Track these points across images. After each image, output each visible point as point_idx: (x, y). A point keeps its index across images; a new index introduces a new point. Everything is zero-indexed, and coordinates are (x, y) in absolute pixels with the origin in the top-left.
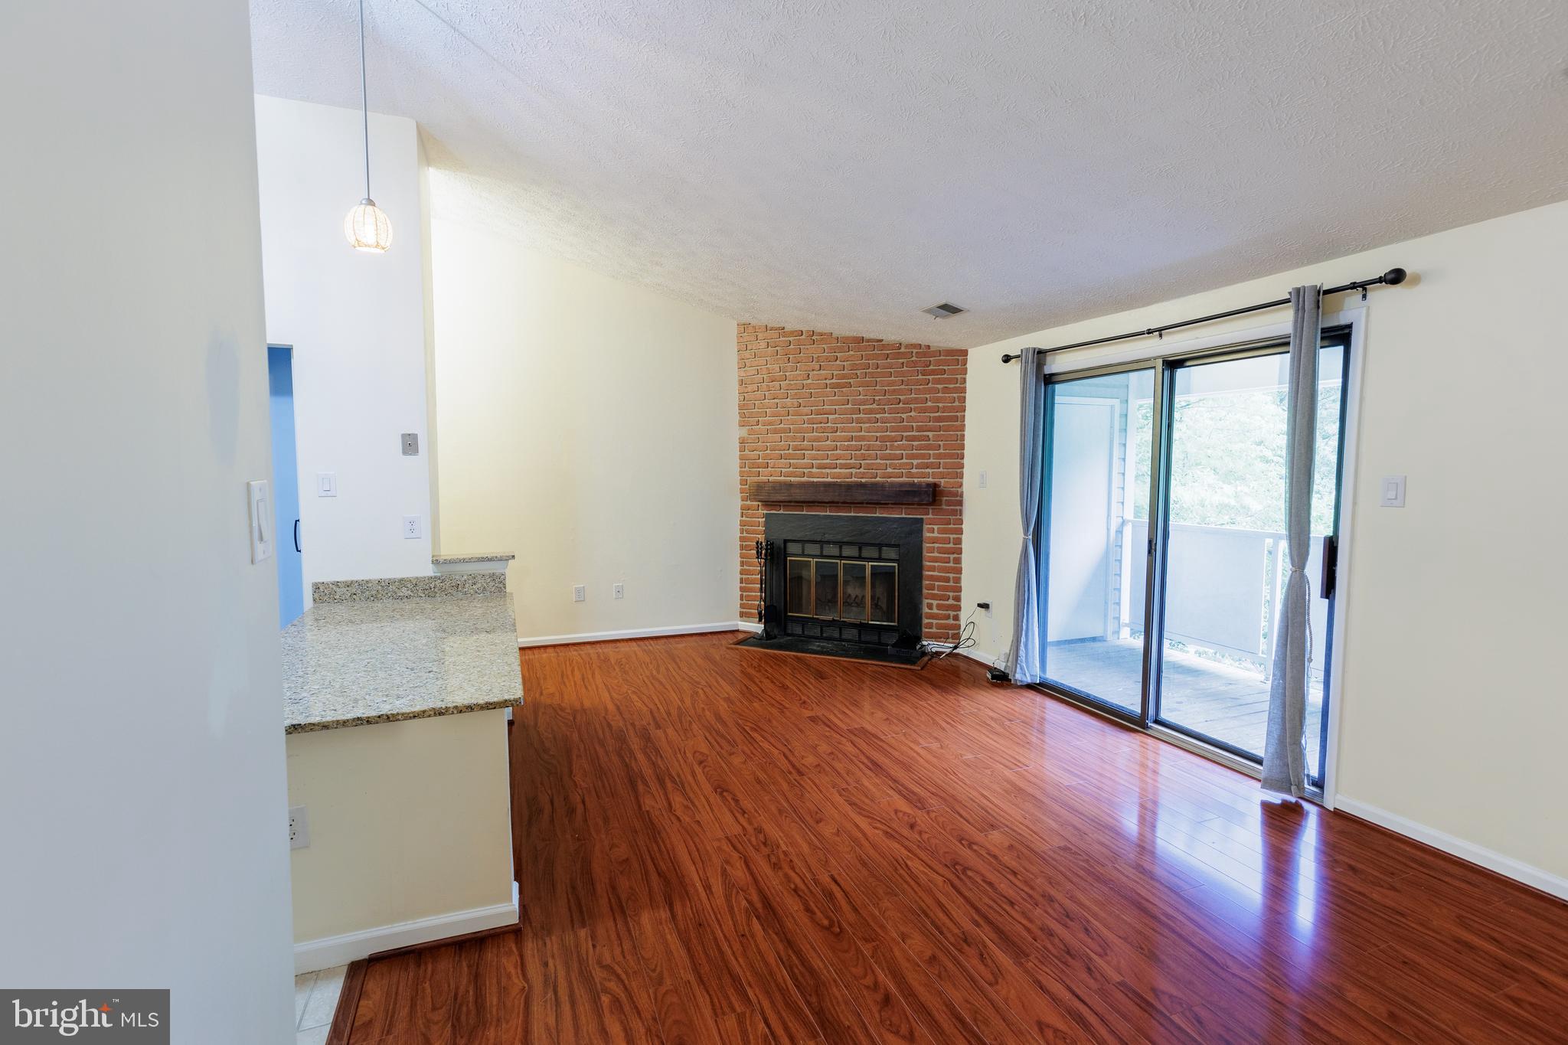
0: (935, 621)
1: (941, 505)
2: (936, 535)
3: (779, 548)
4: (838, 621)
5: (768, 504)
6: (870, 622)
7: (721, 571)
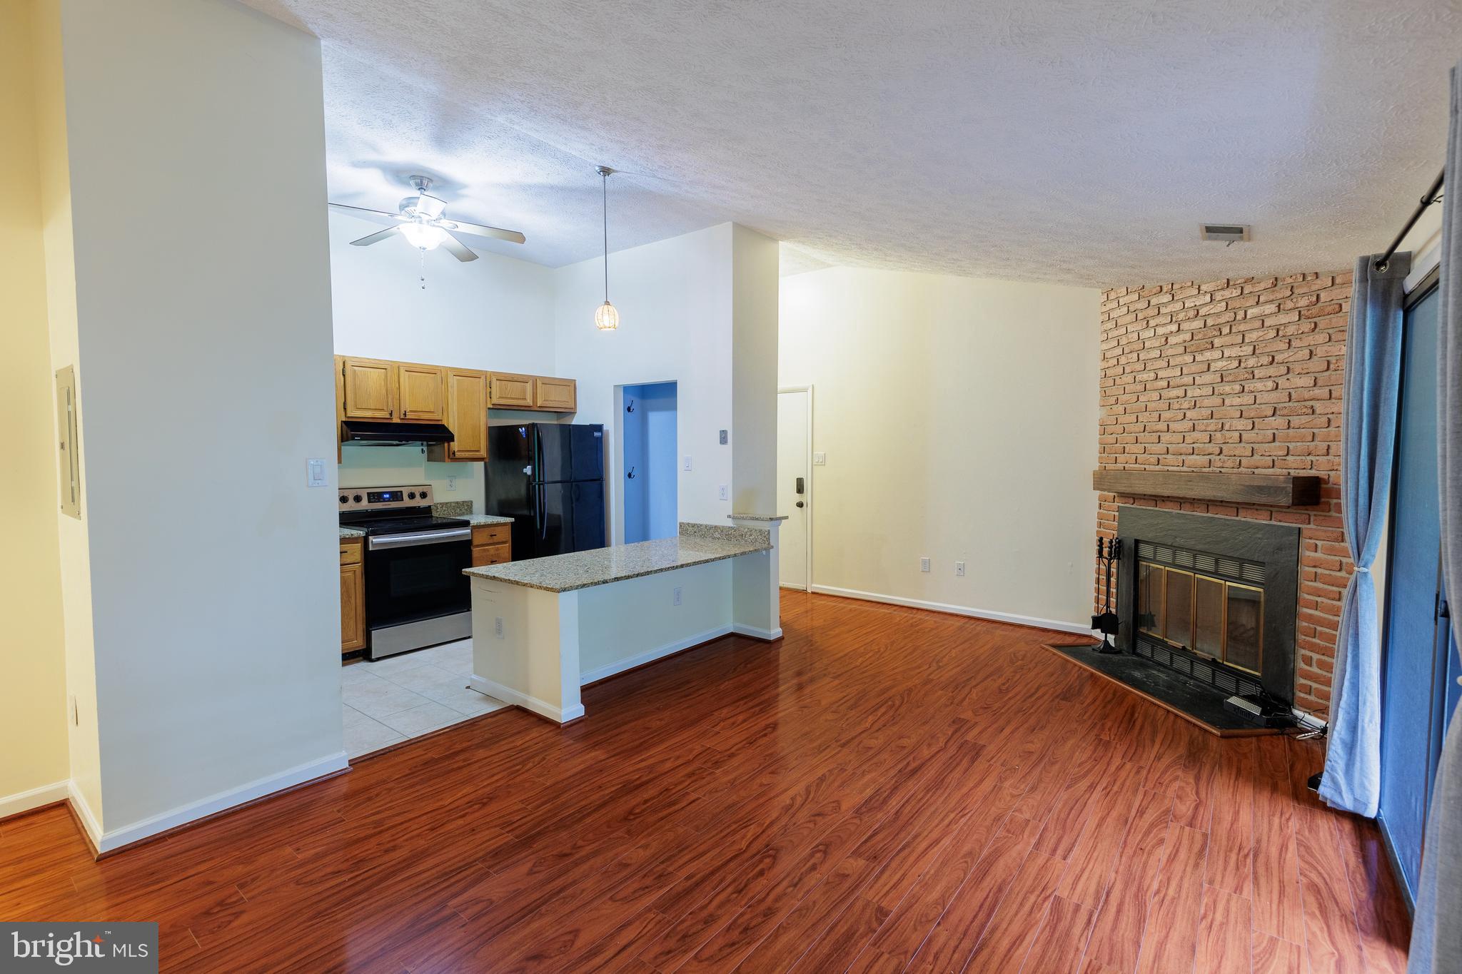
0: (1315, 685)
1: (1329, 511)
2: (1319, 555)
3: (1130, 548)
4: (1189, 651)
5: (1123, 495)
6: (1225, 663)
7: (1072, 566)
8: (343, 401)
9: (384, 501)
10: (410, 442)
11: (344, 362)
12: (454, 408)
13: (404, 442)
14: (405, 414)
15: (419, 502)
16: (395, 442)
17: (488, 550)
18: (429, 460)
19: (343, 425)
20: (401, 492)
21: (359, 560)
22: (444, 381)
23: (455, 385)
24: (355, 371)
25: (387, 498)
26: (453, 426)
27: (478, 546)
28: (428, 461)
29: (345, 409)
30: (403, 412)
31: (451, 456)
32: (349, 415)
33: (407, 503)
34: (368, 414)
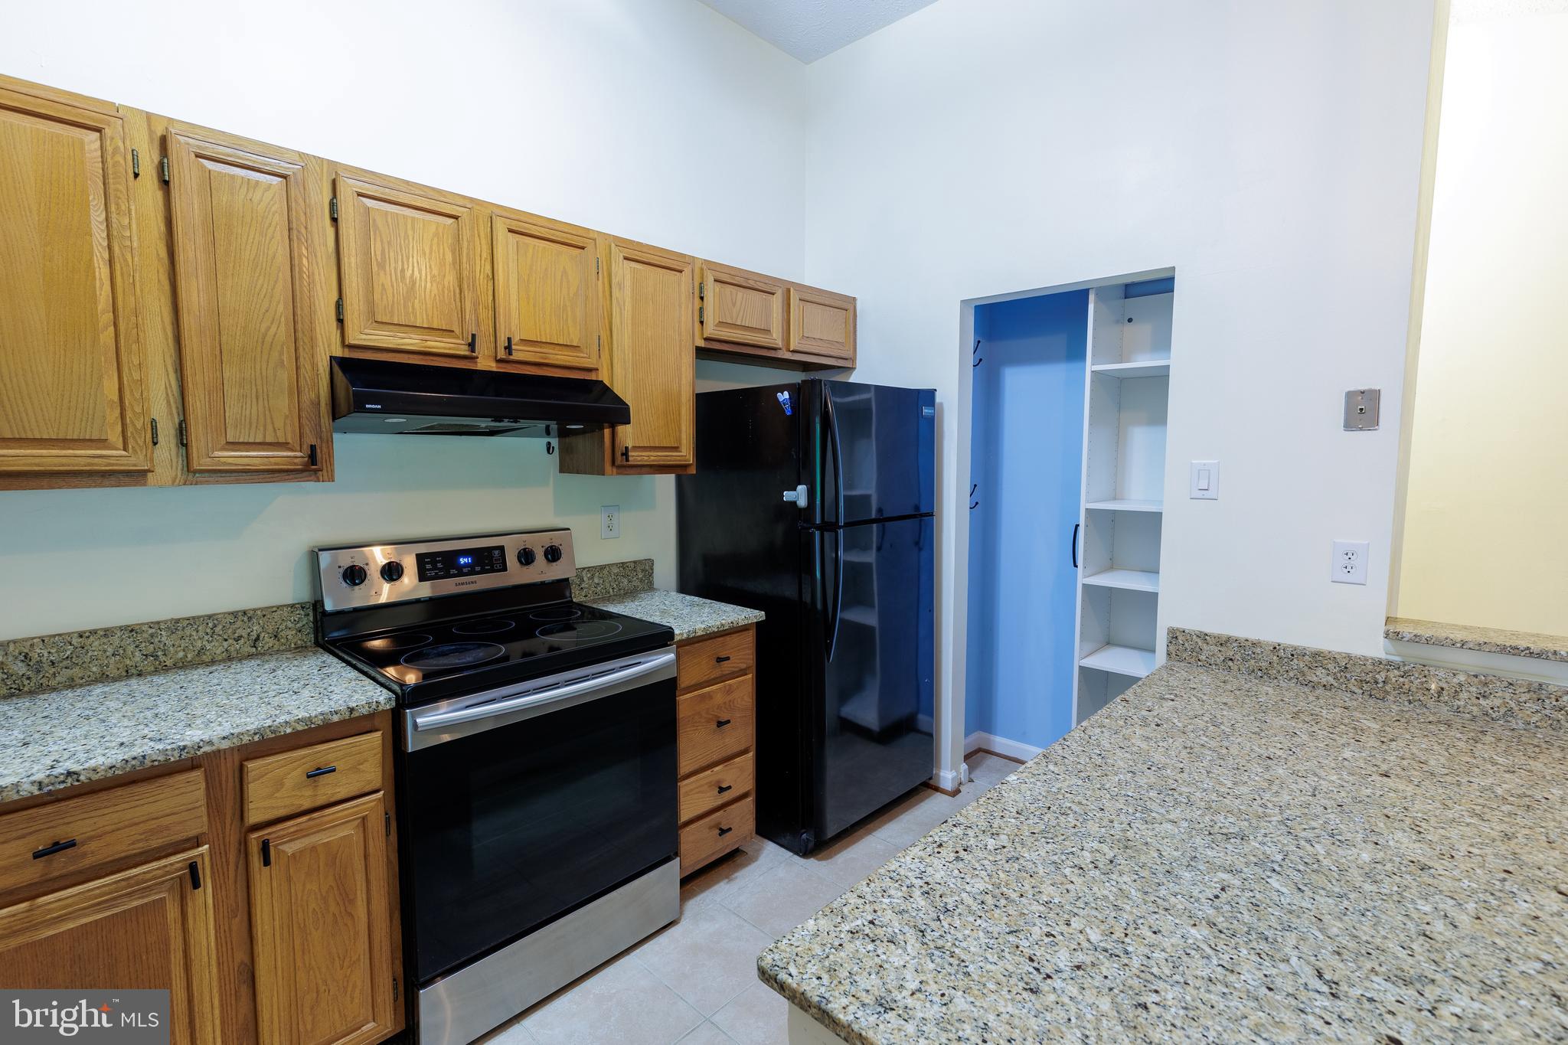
8: (335, 297)
9: (461, 574)
10: (523, 423)
11: (334, 183)
12: (624, 338)
13: (505, 424)
14: (509, 348)
15: (541, 572)
16: (484, 423)
17: (709, 696)
18: (564, 468)
19: (336, 368)
20: (501, 549)
21: (377, 782)
22: (603, 271)
23: (628, 283)
24: (368, 209)
25: (466, 565)
26: (623, 388)
27: (690, 689)
28: (561, 471)
29: (340, 321)
30: (502, 342)
31: (619, 460)
32: (354, 338)
33: (516, 575)
34: (411, 341)
